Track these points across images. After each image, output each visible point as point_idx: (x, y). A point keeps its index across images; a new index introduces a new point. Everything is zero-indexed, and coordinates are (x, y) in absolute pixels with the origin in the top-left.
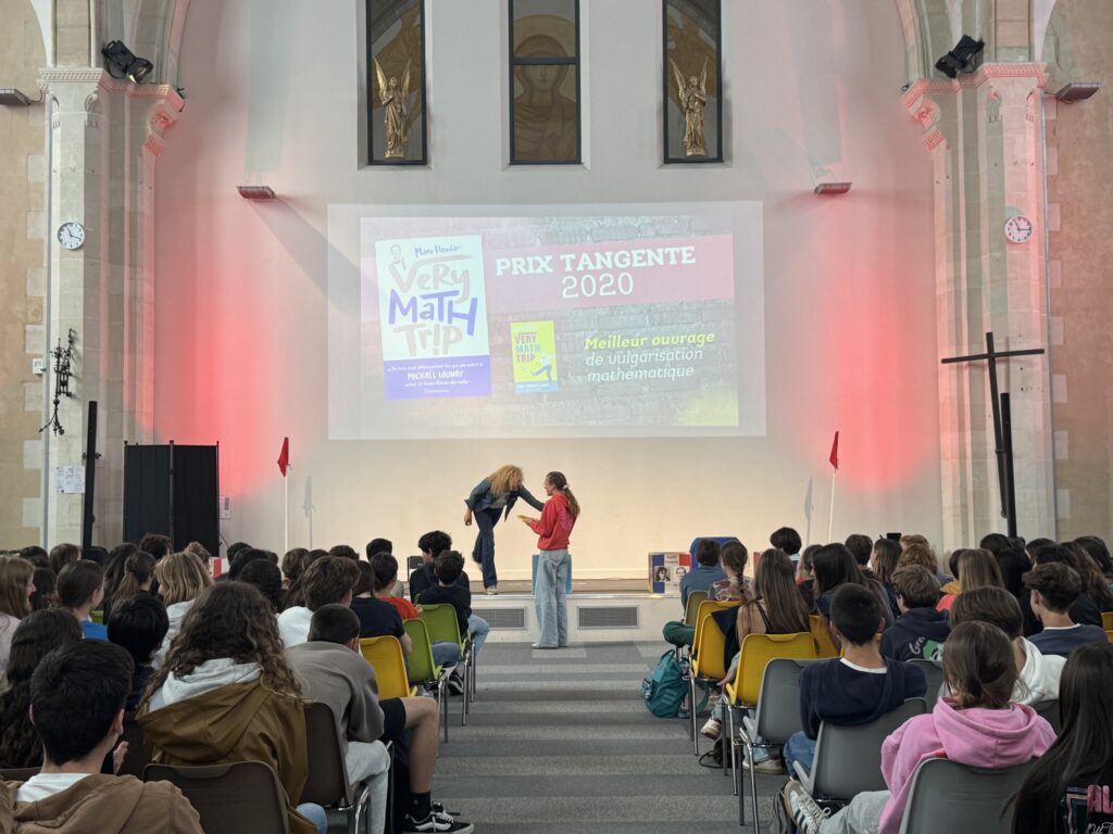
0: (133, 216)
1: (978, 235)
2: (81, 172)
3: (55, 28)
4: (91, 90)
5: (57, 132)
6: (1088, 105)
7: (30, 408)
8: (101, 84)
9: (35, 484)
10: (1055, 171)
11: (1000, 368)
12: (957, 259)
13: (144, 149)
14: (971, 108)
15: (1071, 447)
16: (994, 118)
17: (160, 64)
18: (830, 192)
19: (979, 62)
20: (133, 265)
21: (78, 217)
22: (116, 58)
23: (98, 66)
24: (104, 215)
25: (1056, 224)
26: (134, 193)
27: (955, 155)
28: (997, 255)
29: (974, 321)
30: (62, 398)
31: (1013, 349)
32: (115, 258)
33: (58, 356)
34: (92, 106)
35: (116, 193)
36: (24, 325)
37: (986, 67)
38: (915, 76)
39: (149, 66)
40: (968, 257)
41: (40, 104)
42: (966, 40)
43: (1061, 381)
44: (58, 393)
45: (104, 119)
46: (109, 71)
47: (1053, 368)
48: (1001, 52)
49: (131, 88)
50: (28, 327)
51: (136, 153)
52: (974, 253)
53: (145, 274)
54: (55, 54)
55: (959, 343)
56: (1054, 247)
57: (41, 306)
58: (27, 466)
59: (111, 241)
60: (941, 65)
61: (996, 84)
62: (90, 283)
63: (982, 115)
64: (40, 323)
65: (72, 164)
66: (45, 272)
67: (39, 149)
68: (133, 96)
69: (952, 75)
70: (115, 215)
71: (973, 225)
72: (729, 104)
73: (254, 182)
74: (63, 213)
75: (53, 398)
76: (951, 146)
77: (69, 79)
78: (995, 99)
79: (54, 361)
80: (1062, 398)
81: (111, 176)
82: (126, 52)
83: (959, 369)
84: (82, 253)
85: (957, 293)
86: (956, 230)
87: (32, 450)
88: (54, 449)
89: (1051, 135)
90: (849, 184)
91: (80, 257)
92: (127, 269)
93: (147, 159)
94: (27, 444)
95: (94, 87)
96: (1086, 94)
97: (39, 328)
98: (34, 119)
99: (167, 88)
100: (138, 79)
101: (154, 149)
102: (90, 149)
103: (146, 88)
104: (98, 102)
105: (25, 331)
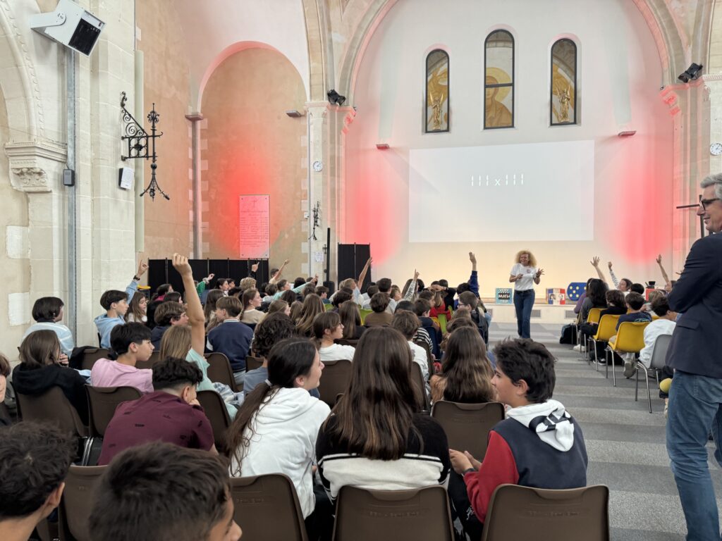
0: (339, 158)
1: (697, 152)
2: (321, 142)
3: (311, 86)
4: (324, 109)
5: (312, 127)
7: (303, 230)
8: (327, 107)
9: (306, 258)
12: (685, 162)
13: (342, 132)
14: (695, 96)
16: (707, 100)
17: (348, 98)
18: (625, 135)
19: (699, 75)
20: (339, 176)
21: (320, 160)
22: (334, 97)
23: (326, 100)
24: (329, 158)
26: (339, 149)
27: (686, 116)
28: (705, 160)
30: (316, 227)
32: (333, 174)
33: (314, 211)
34: (324, 115)
35: (333, 149)
36: (300, 200)
37: (704, 76)
38: (668, 84)
39: (344, 98)
40: (691, 162)
41: (305, 116)
42: (694, 65)
44: (315, 225)
45: (328, 120)
46: (329, 101)
48: (711, 69)
49: (337, 108)
50: (302, 201)
51: (339, 133)
52: (694, 159)
53: (342, 180)
54: (311, 96)
55: (685, 200)
57: (307, 193)
58: (303, 252)
59: (331, 168)
60: (681, 77)
61: (708, 84)
62: (325, 184)
63: (700, 98)
64: (306, 199)
65: (318, 139)
66: (308, 180)
67: (305, 133)
68: (338, 111)
69: (686, 81)
70: (333, 158)
71: (694, 147)
72: (580, 99)
73: (382, 143)
74: (314, 157)
75: (312, 227)
76: (684, 114)
77: (316, 106)
78: (707, 92)
79: (312, 213)
81: (331, 143)
82: (336, 94)
83: (685, 211)
84: (321, 172)
85: (685, 178)
86: (685, 150)
87: (305, 246)
88: (313, 246)
90: (635, 132)
91: (320, 175)
92: (336, 178)
93: (343, 135)
94: (303, 244)
97: (306, 201)
98: (302, 122)
99: (350, 107)
100: (340, 104)
101: (345, 132)
102: (324, 132)
103: (343, 107)
104: (326, 114)
105: (301, 203)
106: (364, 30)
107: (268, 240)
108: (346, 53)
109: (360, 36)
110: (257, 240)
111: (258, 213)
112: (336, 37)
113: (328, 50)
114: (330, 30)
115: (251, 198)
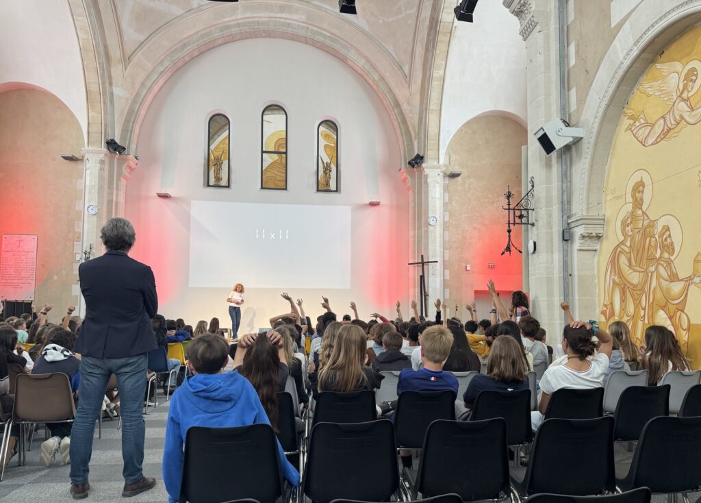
0: (117, 203)
1: (421, 222)
2: (97, 187)
3: (88, 133)
4: (102, 156)
5: (88, 171)
6: (459, 179)
8: (106, 155)
9: (75, 301)
10: (447, 201)
11: (425, 267)
12: (414, 229)
13: (122, 178)
14: (420, 179)
15: (450, 294)
16: (426, 183)
17: (129, 148)
18: (373, 204)
19: (422, 163)
21: (95, 203)
22: (112, 145)
23: (104, 148)
24: (105, 203)
25: (447, 219)
26: (117, 195)
27: (415, 194)
28: (426, 229)
29: (419, 250)
31: (430, 260)
33: (86, 254)
34: (102, 162)
35: (111, 194)
36: (73, 242)
37: (424, 165)
38: (403, 166)
39: (124, 149)
40: (418, 229)
41: (82, 160)
42: (418, 155)
43: (447, 272)
45: (106, 167)
46: (109, 150)
47: (445, 268)
48: (429, 160)
49: (117, 156)
50: (75, 243)
51: (118, 180)
52: (420, 228)
54: (88, 142)
55: (414, 258)
56: (446, 226)
57: (80, 235)
58: (73, 294)
59: (108, 212)
60: (409, 163)
61: (427, 171)
63: (423, 181)
64: (79, 241)
65: (93, 183)
66: (82, 222)
67: (81, 177)
68: (118, 159)
69: (413, 166)
70: (110, 202)
71: (420, 218)
73: (163, 192)
74: (89, 201)
76: (414, 191)
77: (94, 152)
78: (426, 176)
79: (84, 255)
80: (447, 277)
81: (109, 188)
82: (115, 143)
83: (415, 267)
84: (96, 216)
85: (415, 241)
89: (446, 189)
90: (379, 202)
91: (95, 218)
93: (123, 182)
94: (73, 286)
95: (103, 155)
96: (458, 175)
97: (79, 243)
98: (79, 165)
99: (131, 157)
100: (120, 153)
101: (126, 178)
102: (101, 178)
103: (123, 156)
104: (104, 161)
105: (74, 245)
106: (147, 88)
107: (33, 282)
108: (128, 107)
109: (144, 93)
110: (21, 281)
111: (23, 254)
112: (117, 91)
113: (108, 102)
114: (111, 84)
115: (15, 238)
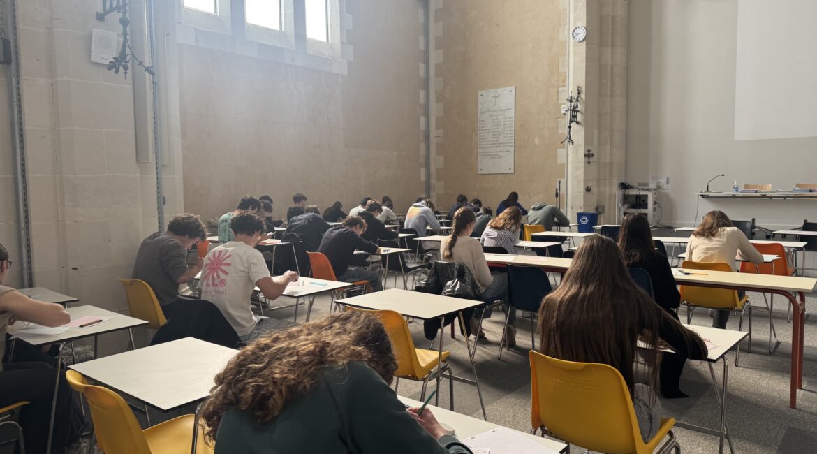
0: (614, 17)
7: (560, 132)
9: (562, 170)
20: (613, 46)
21: (582, 23)
24: (597, 19)
30: (573, 125)
32: (602, 43)
33: (571, 101)
35: (605, 4)
36: (558, 88)
44: (571, 122)
50: (559, 89)
57: (565, 77)
58: (559, 162)
62: (589, 59)
64: (565, 86)
66: (567, 57)
70: (605, 18)
74: (575, 22)
75: (568, 125)
79: (569, 105)
84: (585, 42)
87: (561, 152)
88: (570, 153)
91: (584, 45)
94: (559, 149)
97: (564, 88)
105: (558, 91)
107: (512, 149)
110: (500, 149)
111: (500, 112)
115: (491, 93)
